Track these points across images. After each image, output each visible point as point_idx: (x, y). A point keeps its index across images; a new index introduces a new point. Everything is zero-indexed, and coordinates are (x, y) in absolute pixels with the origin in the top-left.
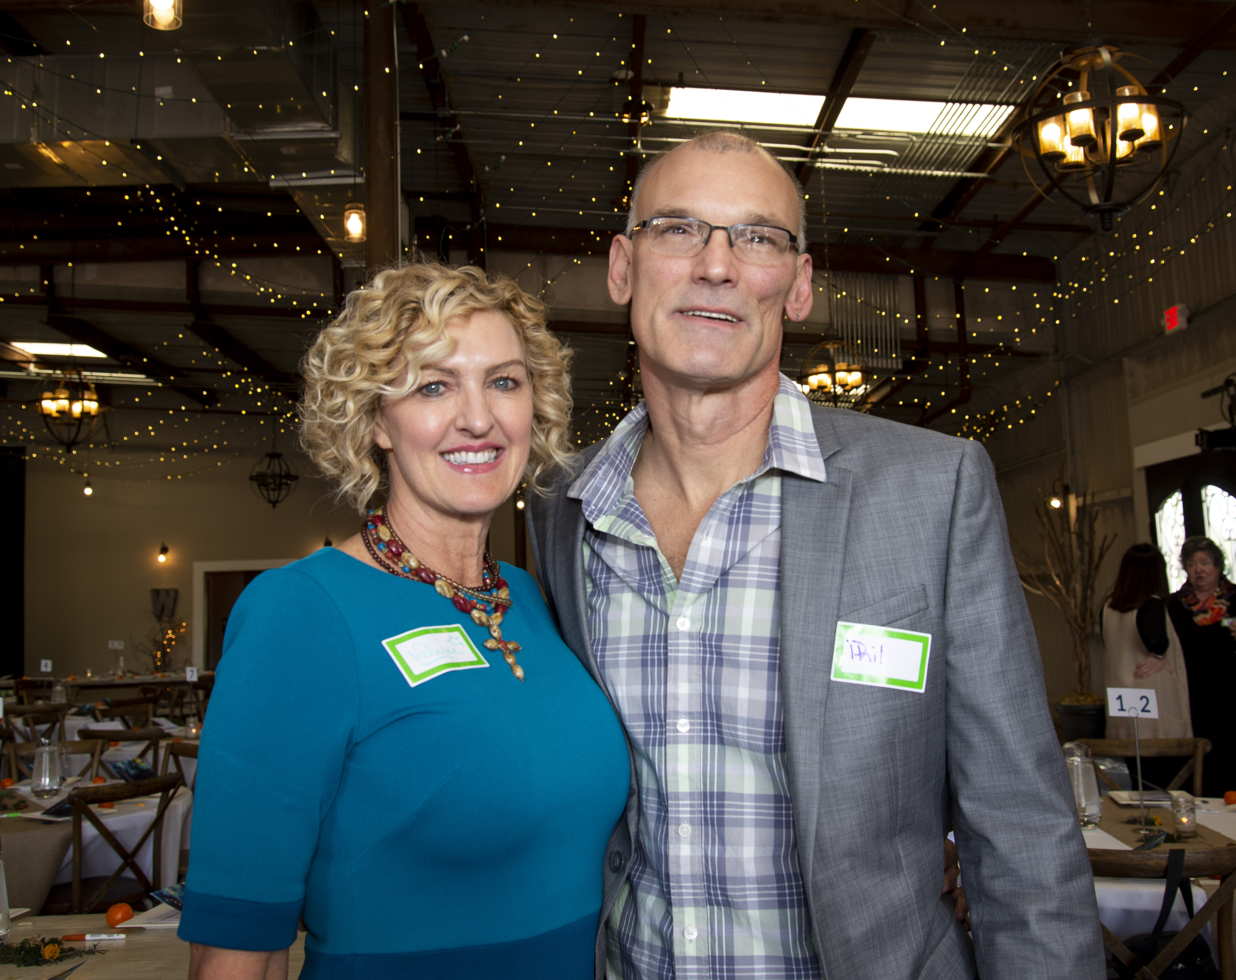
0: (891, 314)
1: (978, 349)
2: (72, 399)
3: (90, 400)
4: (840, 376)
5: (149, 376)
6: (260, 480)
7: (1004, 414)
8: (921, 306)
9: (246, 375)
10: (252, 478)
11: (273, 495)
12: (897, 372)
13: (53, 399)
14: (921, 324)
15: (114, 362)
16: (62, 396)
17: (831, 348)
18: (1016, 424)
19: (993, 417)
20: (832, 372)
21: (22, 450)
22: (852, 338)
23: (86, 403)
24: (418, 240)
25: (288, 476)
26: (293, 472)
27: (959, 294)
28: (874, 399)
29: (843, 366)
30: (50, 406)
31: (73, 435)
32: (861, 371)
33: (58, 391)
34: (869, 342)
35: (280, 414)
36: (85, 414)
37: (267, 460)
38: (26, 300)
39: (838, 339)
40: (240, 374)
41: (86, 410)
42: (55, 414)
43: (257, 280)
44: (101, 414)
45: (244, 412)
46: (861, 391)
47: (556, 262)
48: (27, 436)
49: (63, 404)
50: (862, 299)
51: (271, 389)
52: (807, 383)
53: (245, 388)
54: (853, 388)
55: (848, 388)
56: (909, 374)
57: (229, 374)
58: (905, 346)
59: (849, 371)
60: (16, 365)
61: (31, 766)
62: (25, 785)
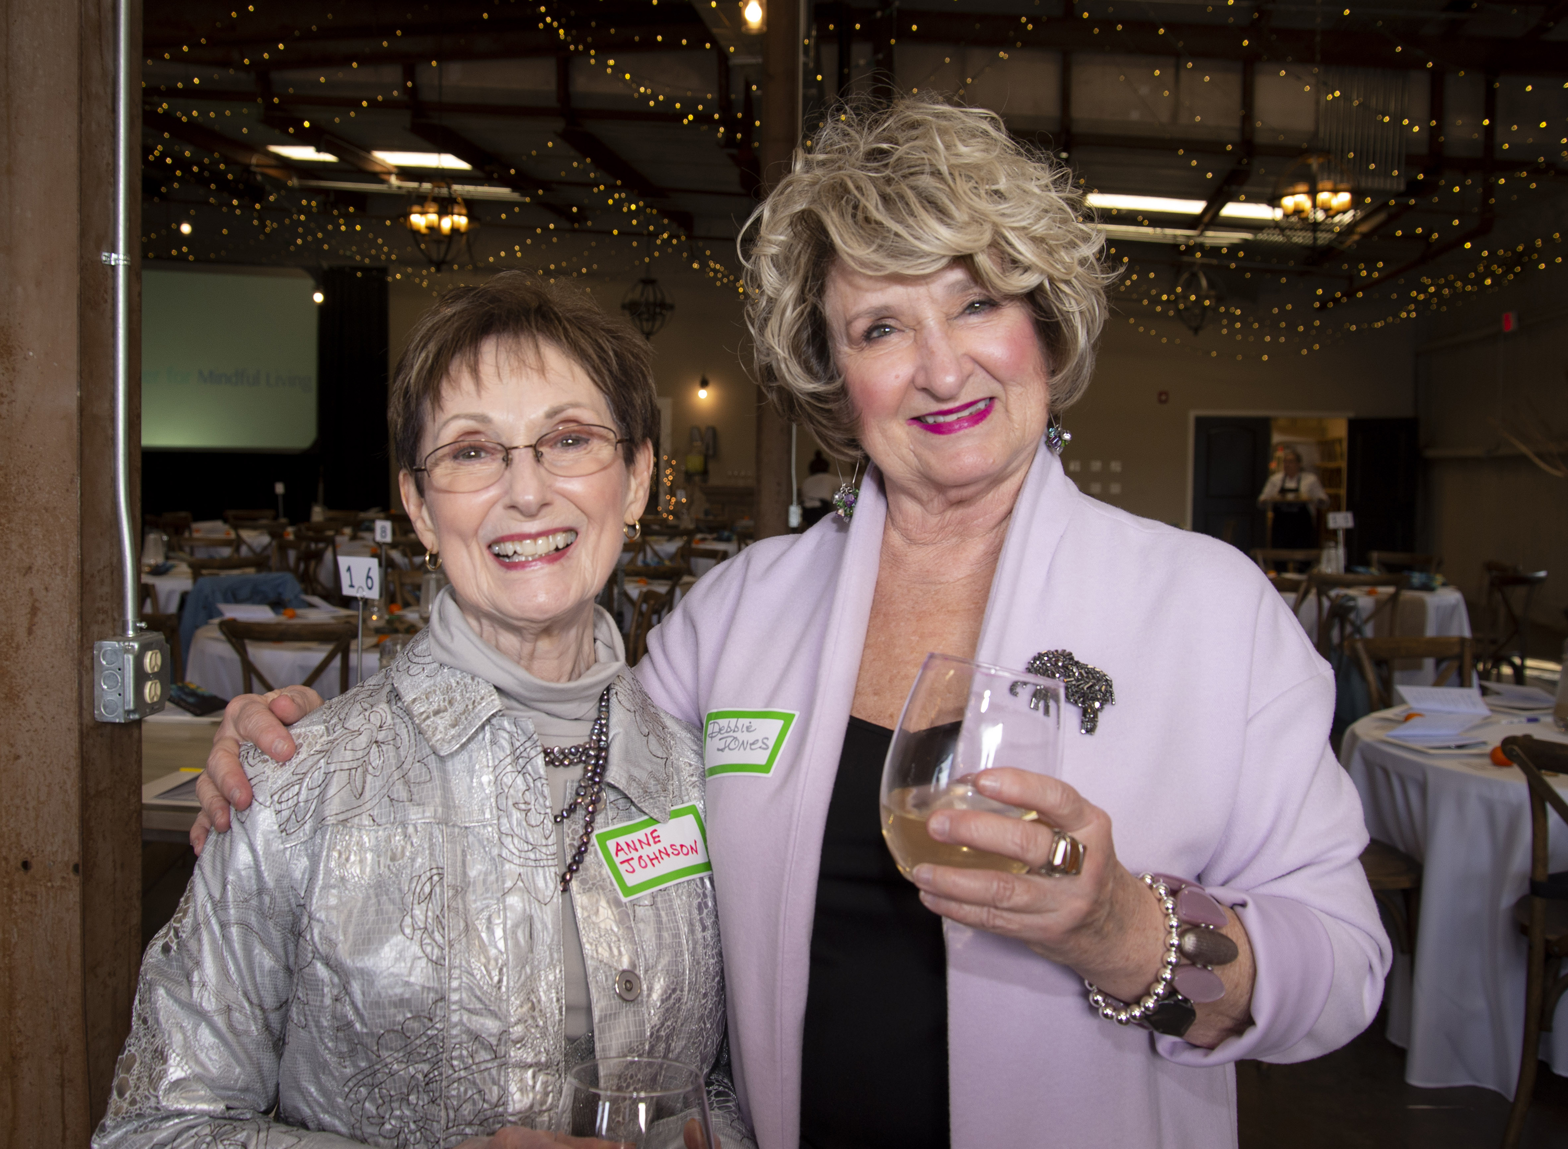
0: (1396, 120)
1: (1509, 166)
2: (442, 213)
3: (460, 214)
4: (1323, 197)
5: (515, 188)
6: (632, 308)
7: (1536, 250)
8: (1437, 109)
9: (619, 189)
10: (624, 307)
11: (647, 326)
12: (1397, 195)
13: (423, 213)
14: (1433, 134)
15: (479, 174)
16: (431, 210)
17: (1314, 163)
18: (1550, 263)
19: (1521, 254)
20: (1313, 193)
21: (384, 271)
22: (1342, 151)
23: (456, 217)
24: (818, 31)
25: (663, 305)
26: (668, 300)
27: (1491, 95)
28: (1364, 228)
29: (1329, 185)
30: (419, 221)
31: (442, 255)
32: (1352, 191)
33: (427, 205)
34: (1363, 157)
35: (656, 235)
36: (455, 230)
37: (640, 287)
38: (389, 104)
39: (1325, 152)
40: (611, 189)
41: (456, 226)
42: (424, 230)
43: (638, 80)
44: (469, 232)
45: (615, 232)
46: (1347, 218)
47: (978, 56)
48: (388, 255)
49: (433, 218)
50: (1361, 99)
51: (646, 206)
52: (1279, 206)
53: (619, 203)
54: (1338, 213)
55: (1331, 213)
56: (1413, 196)
57: (602, 187)
58: (1411, 162)
59: (1335, 191)
60: (377, 177)
61: (418, 593)
62: (413, 612)
